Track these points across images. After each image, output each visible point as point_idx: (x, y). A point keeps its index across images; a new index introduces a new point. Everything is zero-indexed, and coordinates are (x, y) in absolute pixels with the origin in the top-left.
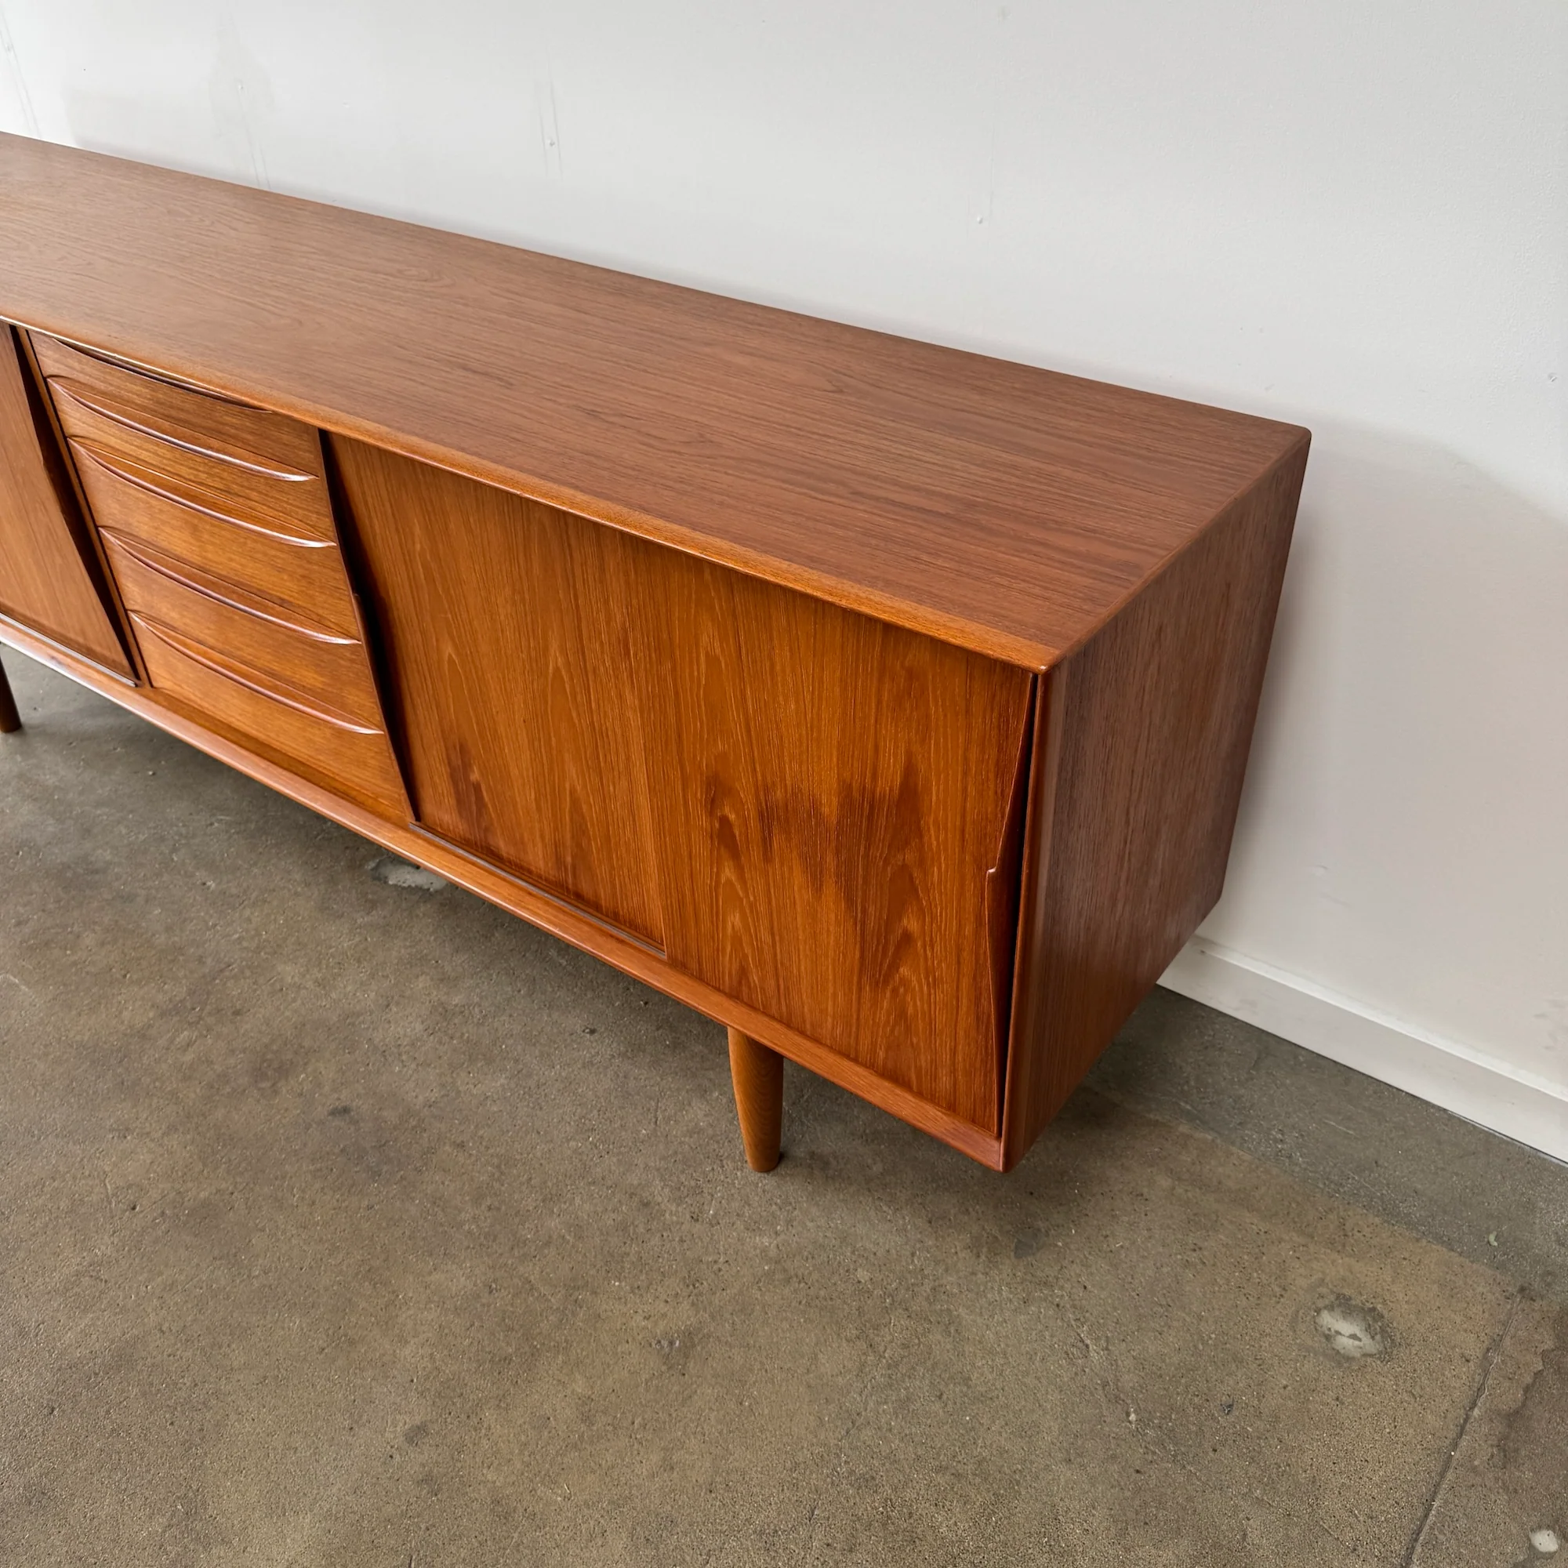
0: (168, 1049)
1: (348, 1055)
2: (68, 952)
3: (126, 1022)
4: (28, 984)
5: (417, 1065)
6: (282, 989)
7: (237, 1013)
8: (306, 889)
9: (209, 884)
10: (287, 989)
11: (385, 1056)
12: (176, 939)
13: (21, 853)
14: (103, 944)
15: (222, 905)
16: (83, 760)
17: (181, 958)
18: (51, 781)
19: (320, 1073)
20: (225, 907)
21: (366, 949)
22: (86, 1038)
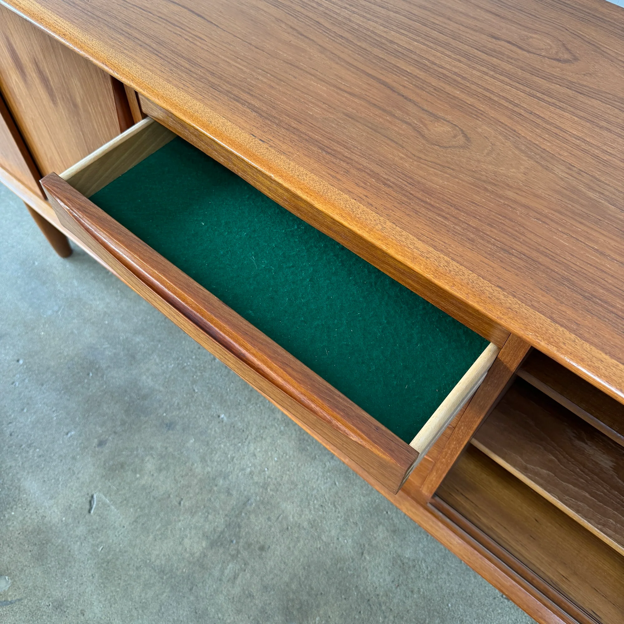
0: (220, 580)
1: (344, 601)
2: (138, 476)
3: (188, 550)
4: (115, 503)
5: (394, 617)
6: (288, 528)
7: (262, 548)
8: (286, 428)
9: (222, 416)
10: (291, 528)
11: (370, 605)
12: (209, 469)
13: (91, 375)
14: (160, 471)
15: (234, 438)
16: (119, 289)
17: (215, 488)
18: (101, 307)
19: (329, 617)
20: (236, 440)
21: (337, 493)
22: (163, 563)
